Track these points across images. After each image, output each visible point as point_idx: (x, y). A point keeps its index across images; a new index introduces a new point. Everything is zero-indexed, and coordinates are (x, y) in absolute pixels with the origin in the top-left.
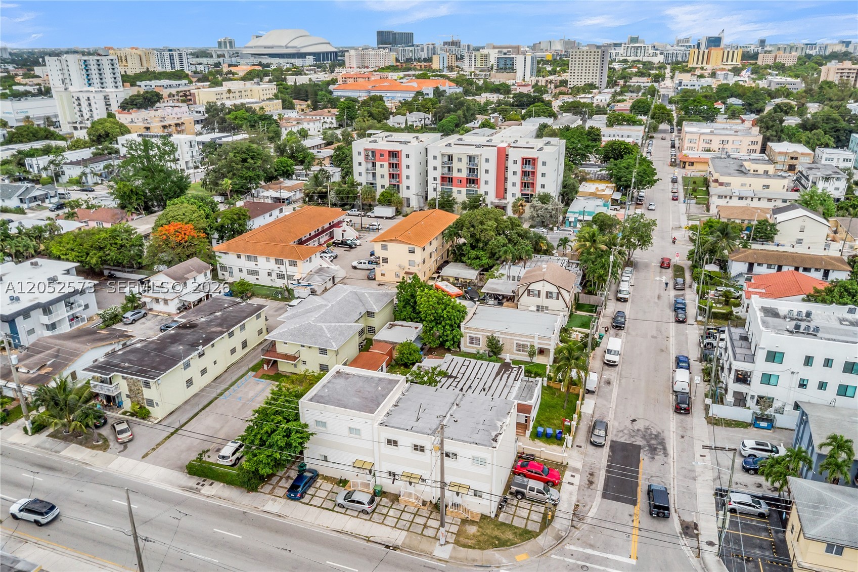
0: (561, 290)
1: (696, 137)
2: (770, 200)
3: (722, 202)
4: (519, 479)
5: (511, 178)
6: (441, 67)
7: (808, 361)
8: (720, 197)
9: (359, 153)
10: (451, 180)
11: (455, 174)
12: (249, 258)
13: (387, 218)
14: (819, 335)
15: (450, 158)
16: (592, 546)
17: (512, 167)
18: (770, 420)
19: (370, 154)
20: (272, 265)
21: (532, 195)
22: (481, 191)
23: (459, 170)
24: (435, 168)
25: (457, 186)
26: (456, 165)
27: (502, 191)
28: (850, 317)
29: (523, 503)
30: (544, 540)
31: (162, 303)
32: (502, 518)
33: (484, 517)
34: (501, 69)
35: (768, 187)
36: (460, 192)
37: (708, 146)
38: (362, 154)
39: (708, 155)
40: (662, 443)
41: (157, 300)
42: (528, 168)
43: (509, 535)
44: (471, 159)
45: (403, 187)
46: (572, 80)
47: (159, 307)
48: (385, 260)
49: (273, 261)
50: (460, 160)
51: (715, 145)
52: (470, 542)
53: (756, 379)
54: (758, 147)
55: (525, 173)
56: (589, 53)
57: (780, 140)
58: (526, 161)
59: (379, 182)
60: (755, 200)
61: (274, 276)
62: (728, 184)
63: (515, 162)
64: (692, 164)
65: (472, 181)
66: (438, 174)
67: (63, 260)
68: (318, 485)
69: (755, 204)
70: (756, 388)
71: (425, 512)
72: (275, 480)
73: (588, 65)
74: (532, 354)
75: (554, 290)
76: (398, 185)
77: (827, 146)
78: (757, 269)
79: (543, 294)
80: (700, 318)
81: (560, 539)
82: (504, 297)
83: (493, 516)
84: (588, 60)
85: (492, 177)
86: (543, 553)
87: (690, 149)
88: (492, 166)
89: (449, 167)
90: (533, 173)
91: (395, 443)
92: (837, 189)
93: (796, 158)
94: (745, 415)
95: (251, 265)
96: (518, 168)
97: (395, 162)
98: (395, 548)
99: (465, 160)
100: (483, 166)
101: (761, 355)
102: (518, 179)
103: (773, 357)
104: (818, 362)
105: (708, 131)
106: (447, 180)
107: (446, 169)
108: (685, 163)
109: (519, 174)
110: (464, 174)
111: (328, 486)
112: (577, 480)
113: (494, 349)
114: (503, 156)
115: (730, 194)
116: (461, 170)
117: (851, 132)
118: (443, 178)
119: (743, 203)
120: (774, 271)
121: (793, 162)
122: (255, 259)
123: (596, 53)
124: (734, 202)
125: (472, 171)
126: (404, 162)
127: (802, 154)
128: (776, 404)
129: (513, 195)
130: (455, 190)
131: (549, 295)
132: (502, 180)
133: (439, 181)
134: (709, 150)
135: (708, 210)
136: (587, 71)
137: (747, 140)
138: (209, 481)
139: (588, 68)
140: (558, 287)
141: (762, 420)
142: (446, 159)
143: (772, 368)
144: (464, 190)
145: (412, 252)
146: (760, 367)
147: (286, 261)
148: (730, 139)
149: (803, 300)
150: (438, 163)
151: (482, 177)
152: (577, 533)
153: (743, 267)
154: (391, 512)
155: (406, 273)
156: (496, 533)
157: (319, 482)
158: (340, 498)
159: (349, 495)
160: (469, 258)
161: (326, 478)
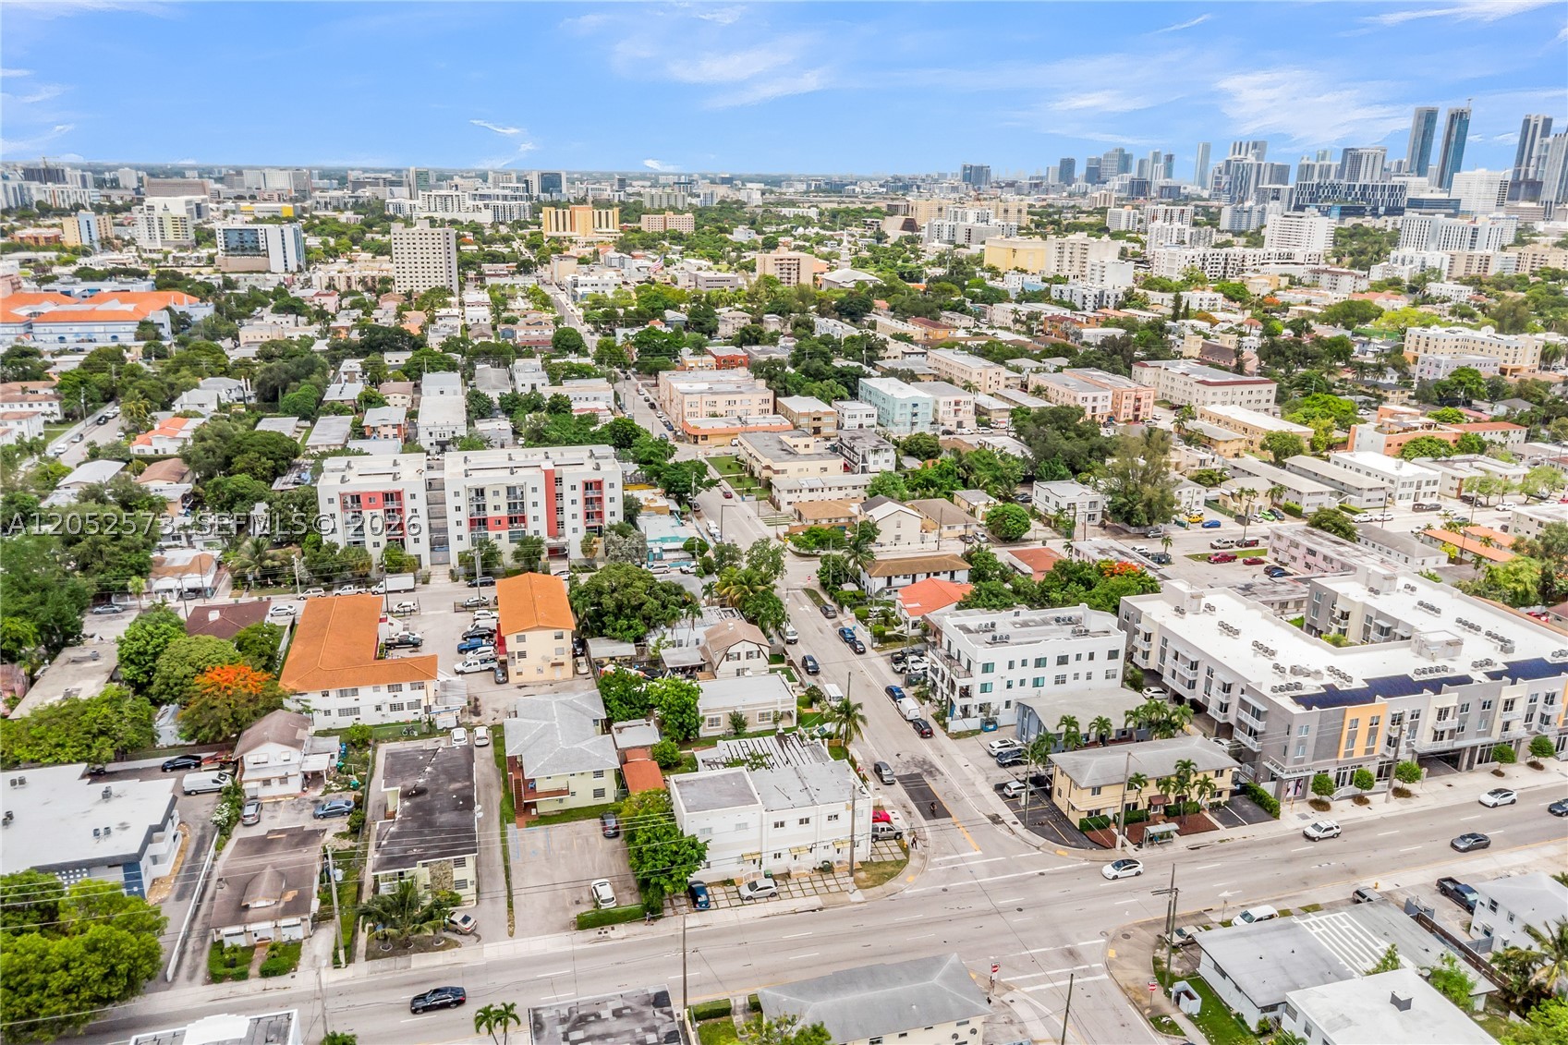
0: (760, 646)
1: (696, 398)
2: (840, 488)
3: (792, 497)
5: (569, 510)
6: (86, 242)
7: (1011, 665)
8: (790, 491)
9: (331, 501)
10: (483, 522)
11: (490, 513)
12: (343, 693)
13: (406, 591)
14: (1010, 641)
15: (480, 492)
16: (948, 854)
17: (568, 495)
18: (993, 722)
19: (349, 500)
20: (384, 695)
21: (600, 528)
22: (530, 532)
23: (496, 508)
24: (458, 509)
25: (495, 529)
26: (490, 500)
27: (556, 526)
28: (1017, 619)
29: (883, 842)
30: (914, 862)
31: (275, 783)
32: (876, 858)
33: (864, 863)
34: (233, 249)
35: (825, 469)
36: (499, 537)
37: (712, 409)
38: (337, 500)
39: (719, 424)
40: (932, 766)
41: (267, 782)
42: (591, 494)
43: (890, 869)
44: (511, 490)
45: (409, 540)
46: (402, 279)
47: (276, 789)
48: (522, 655)
49: (384, 689)
50: (496, 493)
51: (720, 409)
52: (869, 883)
53: (976, 691)
54: (770, 406)
55: (588, 501)
56: (423, 236)
57: (788, 394)
58: (588, 486)
59: (369, 539)
60: (826, 490)
61: (386, 709)
62: (784, 472)
63: (574, 488)
64: (705, 438)
65: (516, 518)
66: (464, 516)
67: (48, 765)
68: (711, 891)
69: (827, 495)
70: (977, 698)
71: (816, 877)
72: (667, 903)
73: (425, 256)
74: (776, 721)
75: (753, 647)
76: (402, 540)
77: (842, 398)
78: (895, 582)
79: (743, 655)
80: (875, 645)
81: (924, 858)
82: (693, 668)
83: (871, 859)
84: (424, 246)
85: (541, 511)
86: (920, 871)
87: (692, 414)
88: (541, 497)
89: (478, 506)
90: (600, 499)
91: (782, 824)
92: (887, 461)
93: (819, 419)
94: (973, 723)
95: (349, 702)
96: (579, 495)
97: (395, 507)
98: (821, 909)
99: (503, 493)
100: (530, 498)
101: (977, 669)
102: (579, 509)
103: (987, 668)
104: (1018, 664)
105: (705, 386)
106: (479, 523)
107: (475, 508)
108: (696, 437)
109: (581, 502)
110: (504, 512)
111: (717, 890)
112: (898, 814)
113: (738, 725)
114: (554, 481)
115: (798, 487)
116: (497, 507)
117: (858, 377)
118: (472, 522)
119: (814, 496)
120: (910, 581)
121: (817, 424)
122: (355, 692)
123: (436, 236)
124: (806, 496)
125: (512, 506)
126: (408, 505)
127: (825, 413)
128: (994, 707)
129: (575, 530)
130: (492, 535)
131: (749, 655)
132: (555, 510)
133: (466, 524)
134: (714, 415)
135: (779, 509)
136: (426, 265)
137: (757, 399)
138: (607, 928)
139: (425, 260)
141: (989, 724)
142: (473, 494)
143: (987, 678)
144: (505, 534)
145: (560, 637)
146: (978, 678)
147: (406, 686)
148: (737, 398)
149: (957, 608)
150: (462, 501)
151: (530, 512)
152: (931, 850)
153: (880, 583)
154: (791, 888)
155: (553, 665)
156: (881, 870)
157: (708, 889)
158: (746, 892)
159: (753, 886)
160: (614, 630)
161: (710, 885)
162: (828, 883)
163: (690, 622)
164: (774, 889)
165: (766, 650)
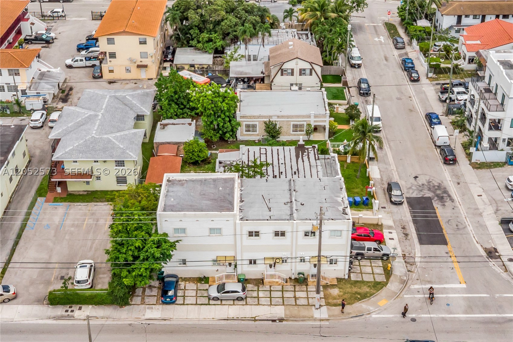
0: (313, 65)
4: (357, 243)
29: (364, 262)
30: (393, 286)
32: (353, 277)
33: (339, 280)
53: (506, 125)
68: (182, 287)
71: (288, 287)
72: (139, 291)
75: (307, 66)
79: (297, 72)
80: (430, 75)
81: (404, 283)
83: (346, 277)
86: (396, 296)
91: (257, 234)
98: (281, 320)
101: (509, 104)
111: (191, 286)
131: (302, 72)
138: (75, 307)
140: (311, 63)
152: (414, 276)
154: (261, 294)
155: (139, 66)
156: (355, 289)
157: (182, 284)
158: (214, 293)
159: (221, 288)
160: (199, 42)
161: (185, 280)
162: (298, 294)
163: (260, 40)
164: (241, 294)
165: (318, 69)
